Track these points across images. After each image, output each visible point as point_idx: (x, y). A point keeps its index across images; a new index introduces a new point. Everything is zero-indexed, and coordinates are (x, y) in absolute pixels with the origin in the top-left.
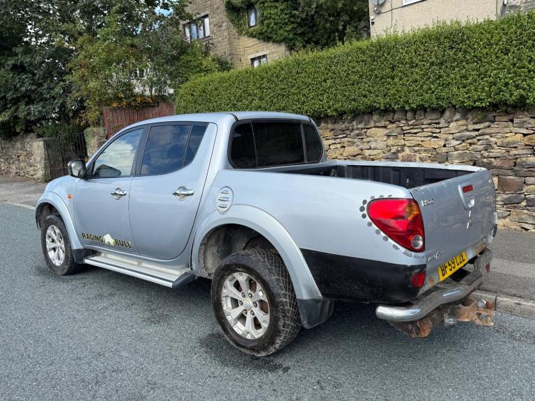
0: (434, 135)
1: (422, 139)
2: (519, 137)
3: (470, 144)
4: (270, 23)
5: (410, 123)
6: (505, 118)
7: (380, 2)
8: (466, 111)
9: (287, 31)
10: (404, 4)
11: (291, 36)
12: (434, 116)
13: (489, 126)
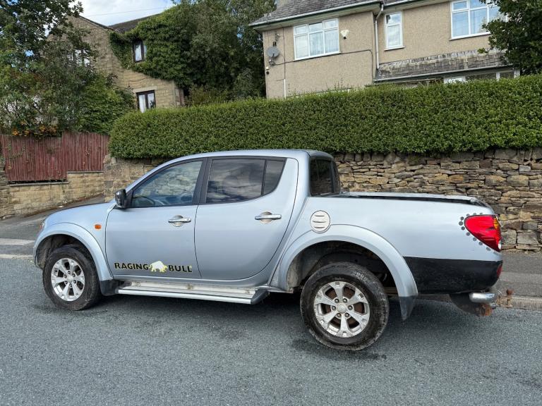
0: (379, 174)
1: (370, 177)
2: (445, 176)
3: (408, 182)
4: (160, 61)
5: (359, 164)
6: (435, 162)
7: (275, 55)
8: (405, 155)
9: (177, 70)
10: (296, 59)
11: (181, 75)
12: (379, 159)
13: (422, 168)
